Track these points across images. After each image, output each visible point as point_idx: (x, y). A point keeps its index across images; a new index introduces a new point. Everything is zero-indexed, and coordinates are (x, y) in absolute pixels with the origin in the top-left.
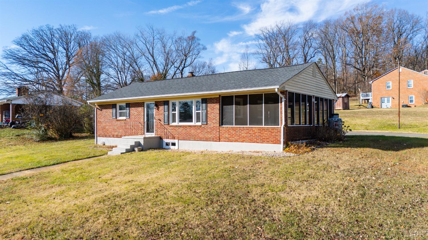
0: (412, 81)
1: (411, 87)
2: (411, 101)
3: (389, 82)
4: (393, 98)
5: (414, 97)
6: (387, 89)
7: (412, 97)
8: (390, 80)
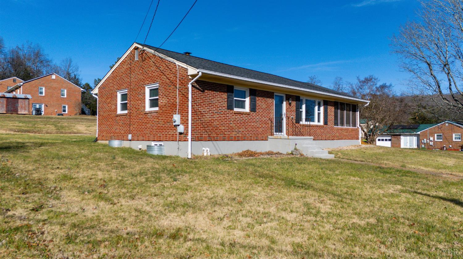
0: (66, 91)
1: (64, 96)
2: (64, 111)
3: (42, 87)
4: (47, 106)
5: (67, 107)
6: (40, 95)
7: (65, 107)
8: (43, 86)
